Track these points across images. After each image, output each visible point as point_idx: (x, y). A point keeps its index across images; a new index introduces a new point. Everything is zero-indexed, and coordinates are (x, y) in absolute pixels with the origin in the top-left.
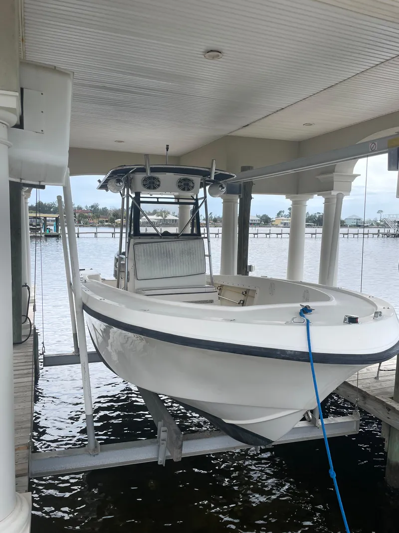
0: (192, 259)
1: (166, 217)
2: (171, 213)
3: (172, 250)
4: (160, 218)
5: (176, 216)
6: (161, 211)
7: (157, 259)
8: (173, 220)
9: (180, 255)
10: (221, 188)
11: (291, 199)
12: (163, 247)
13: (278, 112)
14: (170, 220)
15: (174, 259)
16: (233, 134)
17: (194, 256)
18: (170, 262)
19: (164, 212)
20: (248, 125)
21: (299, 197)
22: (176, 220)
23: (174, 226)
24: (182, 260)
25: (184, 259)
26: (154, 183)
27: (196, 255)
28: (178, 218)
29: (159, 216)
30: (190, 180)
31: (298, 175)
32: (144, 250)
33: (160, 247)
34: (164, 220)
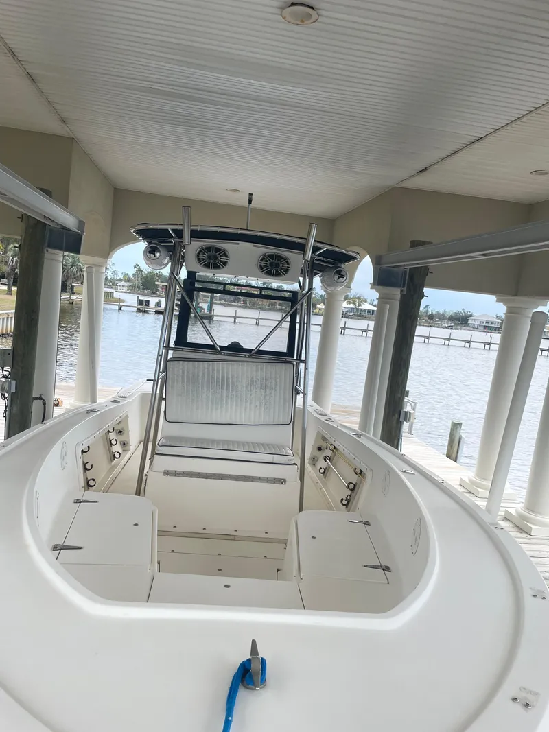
0: (268, 397)
1: (359, 305)
2: (369, 301)
3: (233, 376)
4: (352, 306)
5: (375, 306)
6: (355, 296)
7: (205, 389)
8: (369, 311)
9: (246, 387)
10: (336, 277)
11: (505, 302)
12: (218, 371)
13: (475, 145)
14: (365, 310)
15: (234, 393)
16: (403, 185)
17: (273, 392)
18: (227, 396)
19: (359, 298)
20: (426, 169)
21: (519, 301)
22: (373, 311)
23: (369, 319)
24: (249, 396)
25: (253, 395)
26: (216, 258)
27: (275, 390)
28: (375, 309)
29: (350, 303)
30: (282, 258)
31: (521, 260)
32: (183, 372)
33: (213, 370)
34: (357, 309)
